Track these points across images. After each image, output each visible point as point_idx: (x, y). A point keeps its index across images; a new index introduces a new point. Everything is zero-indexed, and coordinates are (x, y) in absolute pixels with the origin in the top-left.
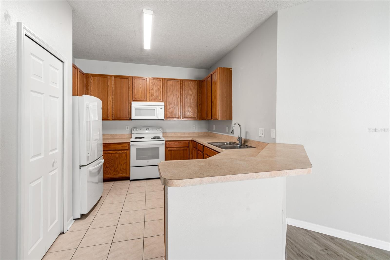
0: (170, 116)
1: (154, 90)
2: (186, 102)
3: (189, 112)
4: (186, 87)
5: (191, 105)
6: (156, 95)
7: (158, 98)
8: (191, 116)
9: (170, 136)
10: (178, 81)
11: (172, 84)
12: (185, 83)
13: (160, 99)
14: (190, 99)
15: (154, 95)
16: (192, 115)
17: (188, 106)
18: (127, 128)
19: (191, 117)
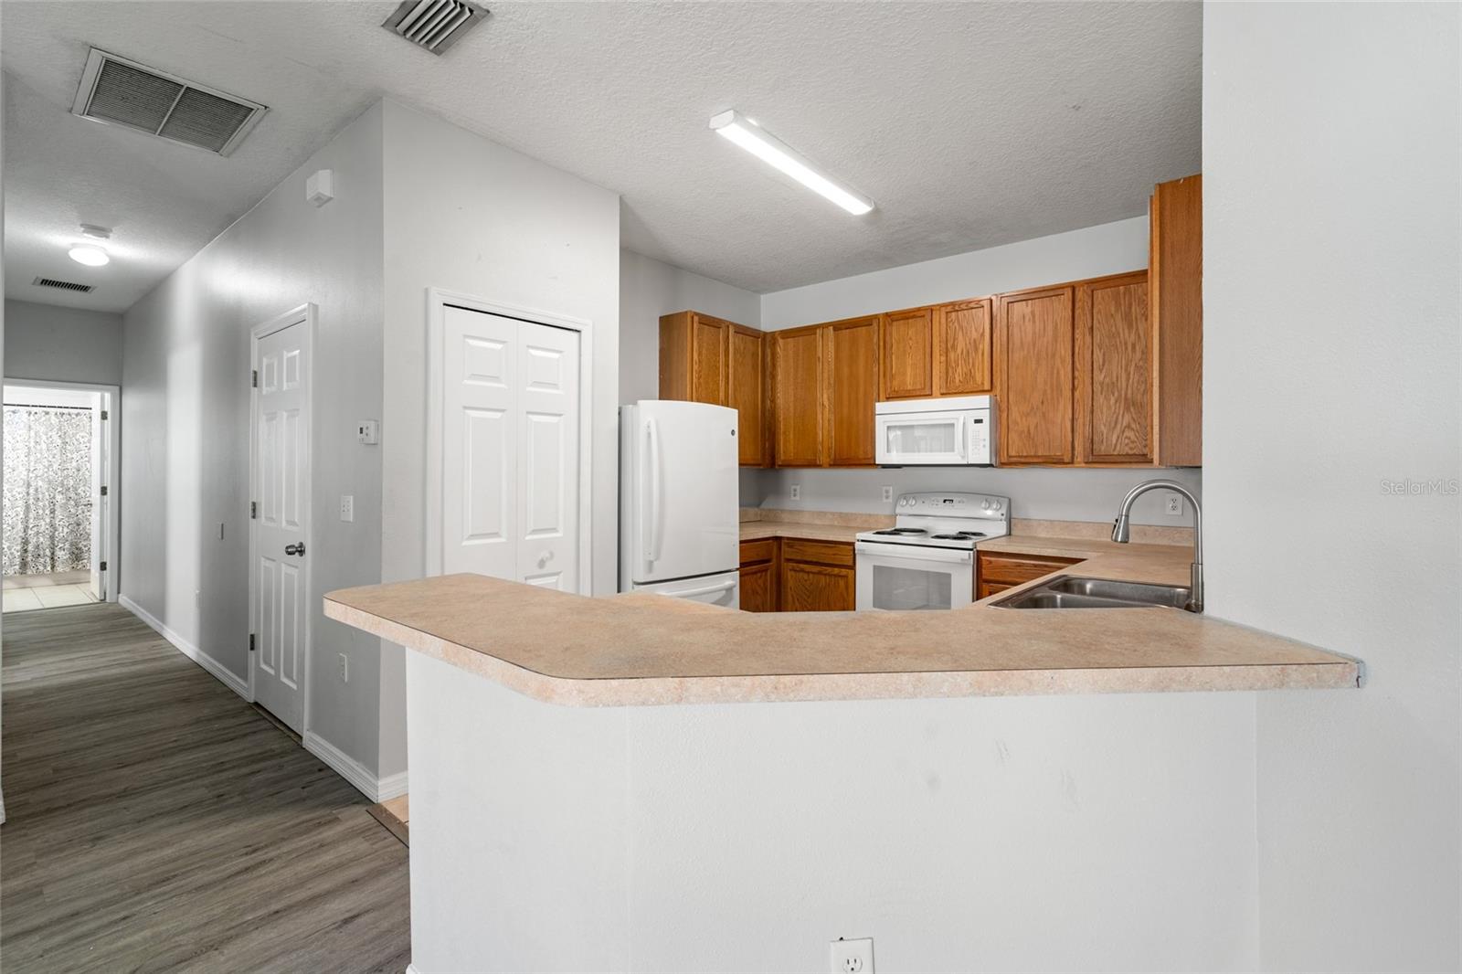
0: (1022, 452)
1: (959, 351)
2: (1102, 384)
3: (1119, 426)
4: (1099, 312)
5: (1129, 392)
6: (965, 369)
7: (974, 378)
8: (1131, 449)
9: (1043, 535)
10: (1059, 292)
11: (1033, 313)
12: (1098, 294)
13: (980, 383)
14: (1127, 366)
15: (959, 370)
16: (1133, 442)
17: (1112, 401)
18: (885, 494)
19: (1130, 452)
